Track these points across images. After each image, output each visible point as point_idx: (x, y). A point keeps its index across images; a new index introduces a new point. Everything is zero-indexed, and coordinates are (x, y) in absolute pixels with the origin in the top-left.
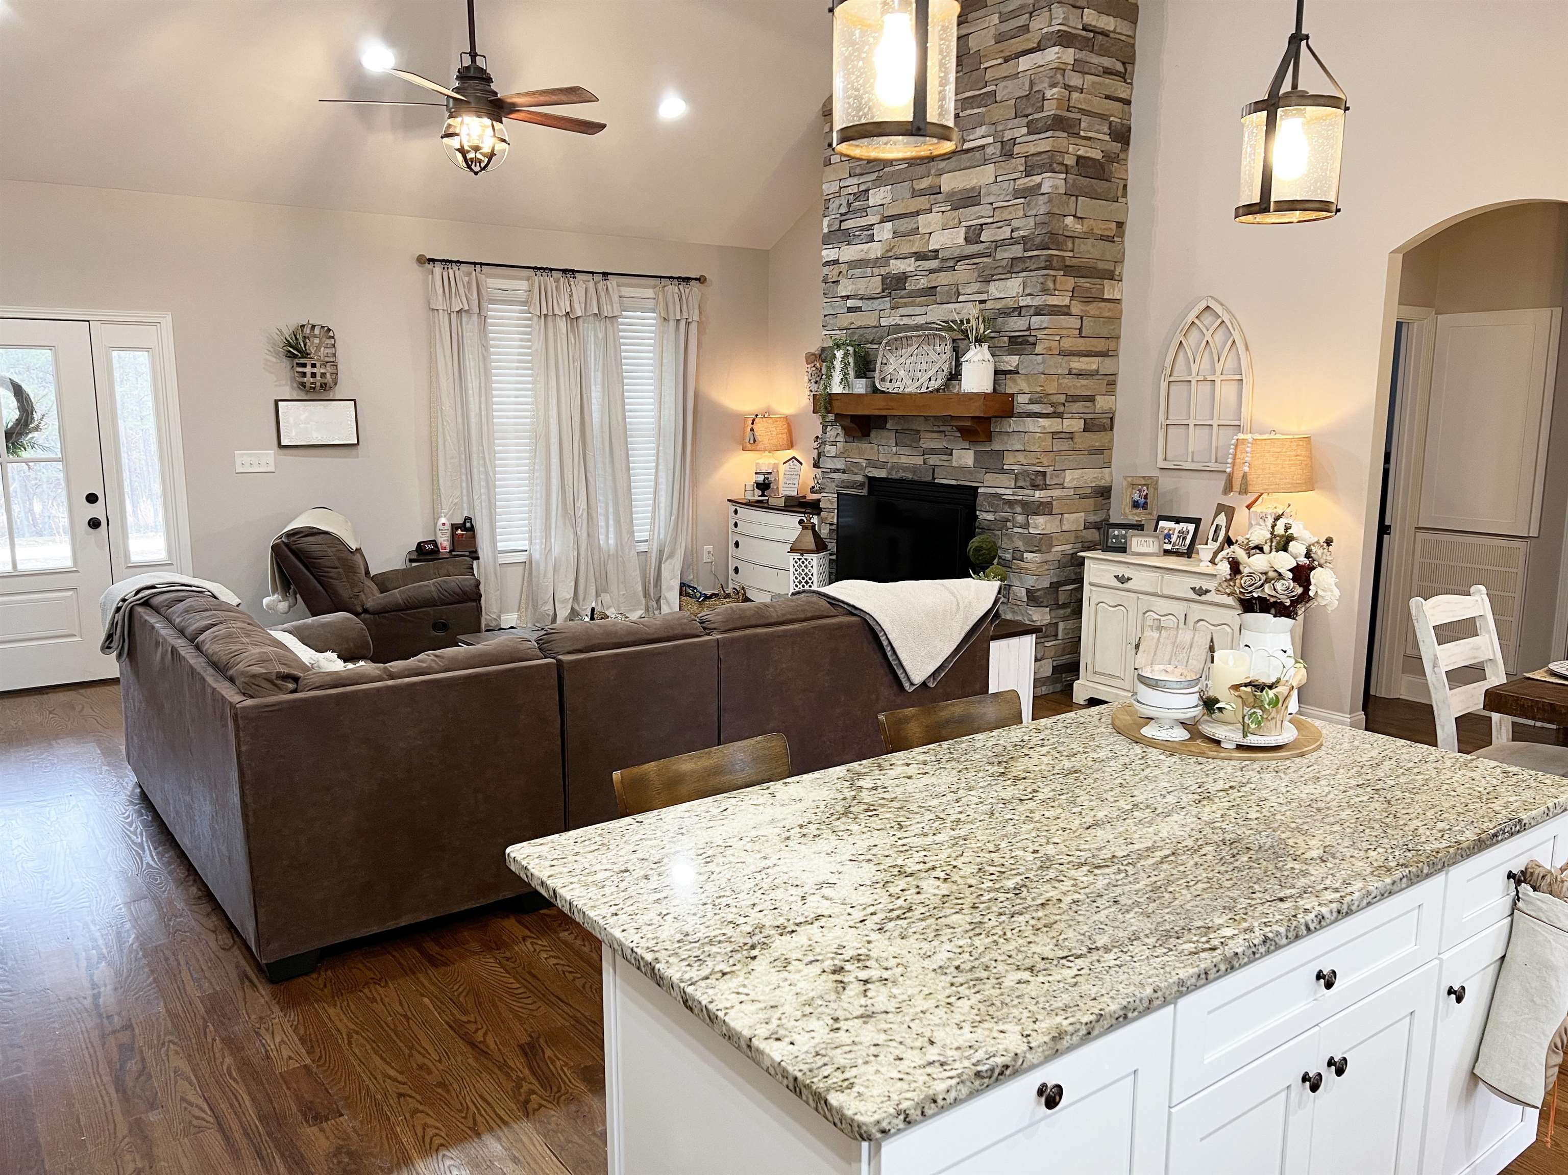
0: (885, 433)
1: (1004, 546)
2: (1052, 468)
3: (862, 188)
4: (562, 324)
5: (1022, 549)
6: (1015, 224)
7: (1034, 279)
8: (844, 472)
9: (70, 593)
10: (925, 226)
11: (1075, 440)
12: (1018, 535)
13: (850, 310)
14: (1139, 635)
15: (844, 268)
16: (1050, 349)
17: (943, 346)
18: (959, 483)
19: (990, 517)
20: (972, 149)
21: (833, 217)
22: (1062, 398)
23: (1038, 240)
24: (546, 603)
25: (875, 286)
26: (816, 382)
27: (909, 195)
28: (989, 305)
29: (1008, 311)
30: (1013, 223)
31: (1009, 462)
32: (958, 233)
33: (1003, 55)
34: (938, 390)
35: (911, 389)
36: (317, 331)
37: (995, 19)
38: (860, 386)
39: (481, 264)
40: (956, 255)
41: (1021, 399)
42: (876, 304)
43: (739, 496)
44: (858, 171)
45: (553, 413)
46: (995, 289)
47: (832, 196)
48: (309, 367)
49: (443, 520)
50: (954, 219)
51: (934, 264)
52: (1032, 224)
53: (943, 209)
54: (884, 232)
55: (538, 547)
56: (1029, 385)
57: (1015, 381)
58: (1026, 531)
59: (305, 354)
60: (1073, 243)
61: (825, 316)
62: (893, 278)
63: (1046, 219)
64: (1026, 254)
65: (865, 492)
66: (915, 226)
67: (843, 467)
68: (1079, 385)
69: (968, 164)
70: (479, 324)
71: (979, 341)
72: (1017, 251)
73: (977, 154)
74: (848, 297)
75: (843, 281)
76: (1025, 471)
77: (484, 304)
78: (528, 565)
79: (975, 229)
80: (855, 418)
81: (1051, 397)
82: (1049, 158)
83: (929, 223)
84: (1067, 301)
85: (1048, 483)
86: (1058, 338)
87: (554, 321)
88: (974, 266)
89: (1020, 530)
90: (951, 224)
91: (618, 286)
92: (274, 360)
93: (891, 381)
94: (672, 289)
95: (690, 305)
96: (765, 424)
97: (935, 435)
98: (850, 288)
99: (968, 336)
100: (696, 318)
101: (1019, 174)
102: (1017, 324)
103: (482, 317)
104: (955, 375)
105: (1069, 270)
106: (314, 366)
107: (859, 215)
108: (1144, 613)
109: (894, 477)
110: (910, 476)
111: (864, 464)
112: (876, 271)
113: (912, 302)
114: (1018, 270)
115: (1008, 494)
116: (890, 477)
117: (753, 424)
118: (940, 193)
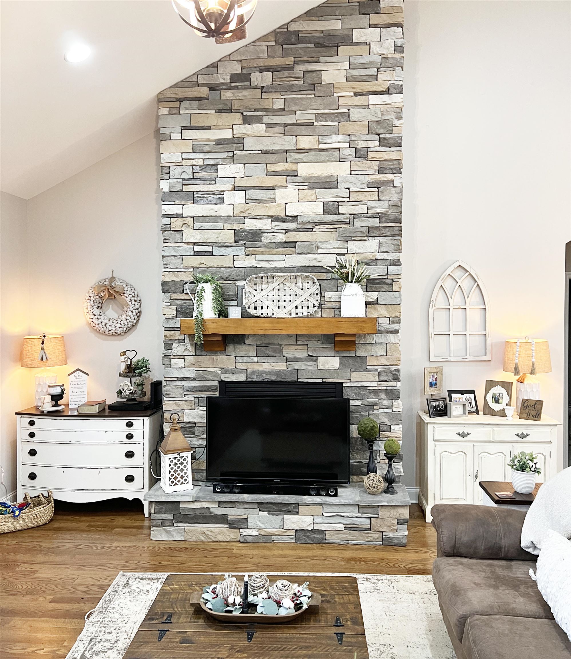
0: (244, 347)
3: (209, 162)
5: (389, 423)
6: (370, 204)
7: (389, 242)
8: (194, 379)
10: (281, 198)
12: (383, 414)
13: (197, 253)
14: (476, 469)
15: (190, 221)
18: (324, 381)
19: (358, 403)
20: (327, 149)
21: (175, 180)
23: (392, 216)
25: (229, 237)
26: (98, 308)
27: (264, 174)
28: (348, 257)
29: (368, 262)
30: (368, 203)
31: (372, 363)
32: (317, 205)
33: (354, 90)
34: (306, 316)
35: (282, 313)
37: (347, 66)
40: (315, 221)
41: (381, 321)
42: (229, 251)
44: (205, 149)
46: (353, 247)
47: (173, 164)
50: (311, 195)
51: (292, 225)
53: (300, 187)
54: (237, 198)
56: (388, 311)
57: (375, 309)
58: (390, 411)
61: (164, 257)
62: (248, 232)
63: (398, 203)
64: (381, 225)
65: (217, 394)
66: (272, 197)
67: (193, 375)
69: (326, 159)
72: (375, 222)
73: (334, 153)
74: (194, 244)
75: (189, 231)
76: (389, 369)
79: (332, 204)
83: (286, 196)
88: (333, 230)
89: (385, 410)
90: (309, 199)
93: (262, 308)
96: (53, 343)
97: (299, 347)
98: (198, 237)
101: (373, 172)
102: (376, 271)
104: (321, 304)
107: (208, 182)
108: (479, 455)
109: (254, 379)
110: (273, 378)
111: (220, 372)
112: (229, 226)
113: (269, 251)
114: (374, 235)
115: (373, 386)
116: (249, 380)
117: (43, 343)
118: (297, 176)
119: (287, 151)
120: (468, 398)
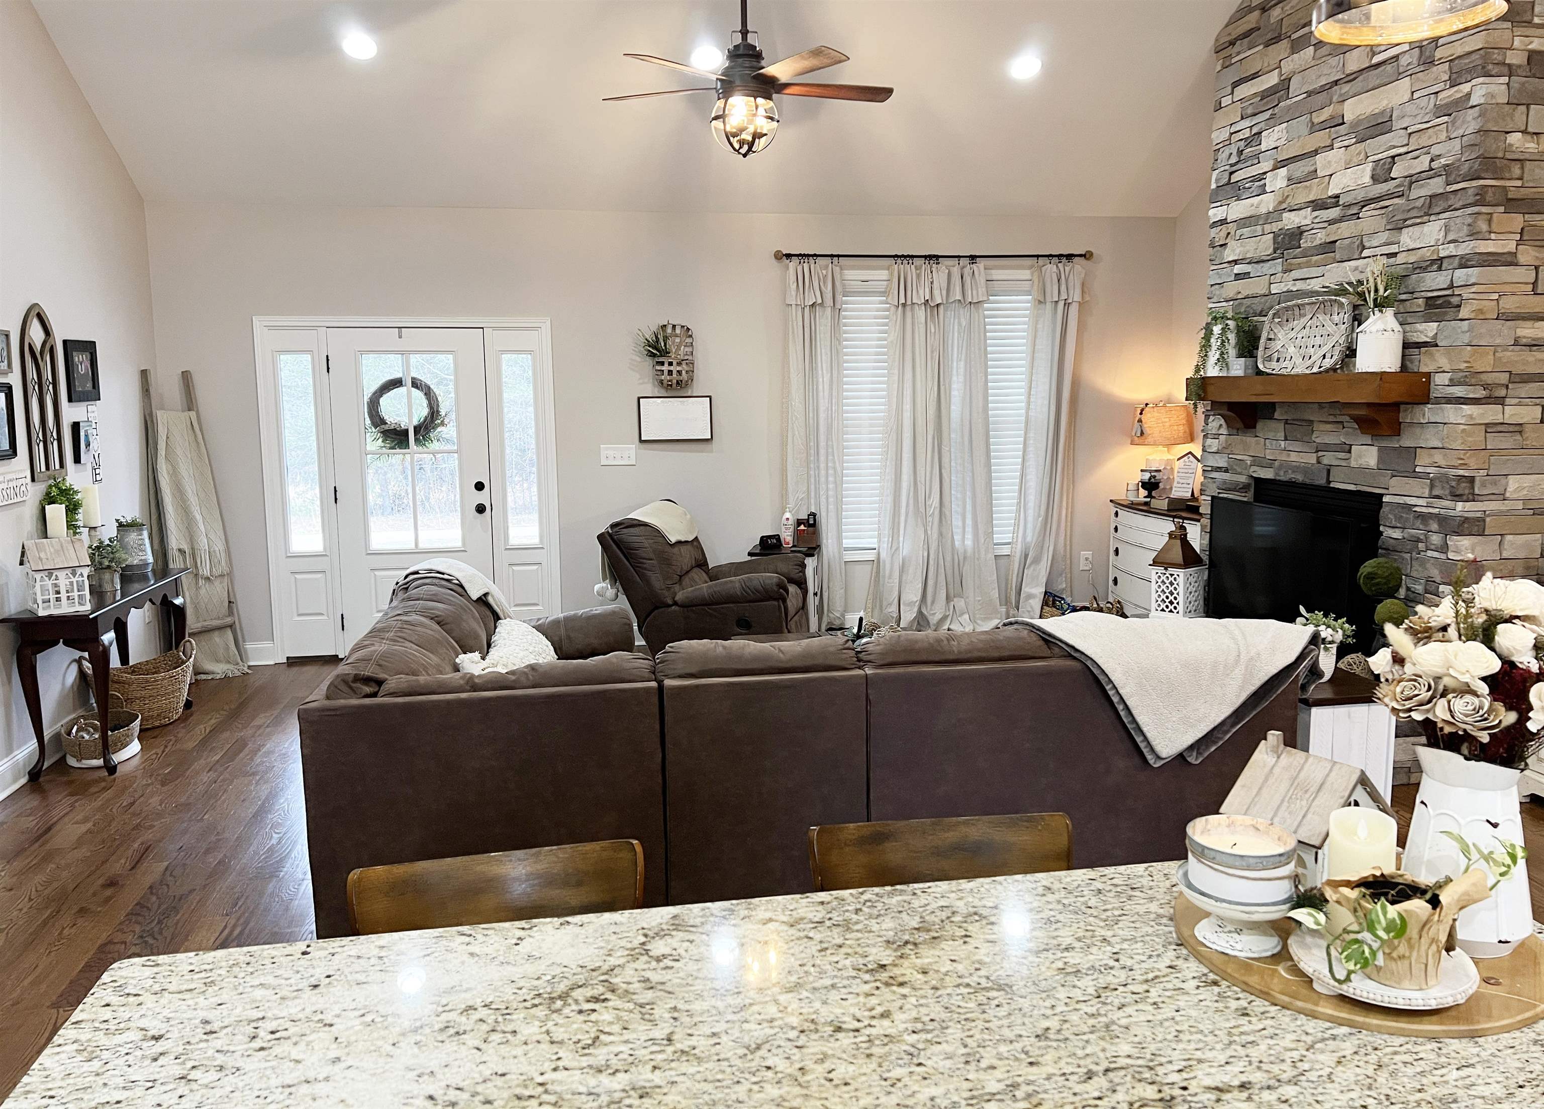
0: (1271, 424)
1: (1414, 574)
2: (1484, 472)
3: (1255, 130)
4: (921, 313)
5: (1438, 580)
6: (1435, 150)
7: (1458, 221)
8: (1226, 471)
10: (1324, 167)
11: (1525, 436)
12: (1432, 561)
13: (1238, 277)
15: (1232, 228)
16: (1481, 311)
17: (1342, 315)
18: (1359, 488)
19: (1397, 534)
20: (1384, 63)
21: (1222, 169)
22: (1504, 378)
23: (1465, 168)
24: (890, 604)
25: (1265, 245)
27: (1306, 132)
28: (1400, 259)
29: (1424, 264)
30: (1432, 151)
31: (1423, 462)
32: (1363, 171)
34: (1333, 369)
35: (1301, 368)
36: (678, 331)
38: (1238, 367)
39: (839, 256)
40: (1360, 198)
41: (1440, 379)
42: (1266, 268)
43: (1121, 496)
44: (1250, 111)
45: (908, 407)
46: (1408, 239)
47: (1221, 145)
48: (666, 365)
49: (788, 515)
50: (1359, 154)
51: (1334, 213)
52: (1458, 147)
53: (1346, 143)
54: (1277, 181)
55: (885, 545)
56: (1451, 361)
57: (1432, 356)
58: (1443, 556)
59: (665, 353)
60: (1522, 168)
61: (1212, 285)
62: (1285, 235)
63: (1477, 139)
64: (1449, 189)
65: (1248, 497)
66: (1312, 168)
67: (1226, 465)
68: (1531, 359)
69: (1378, 82)
70: (833, 317)
71: (1380, 305)
72: (1437, 185)
73: (1388, 68)
74: (1236, 262)
75: (1232, 243)
76: (1444, 475)
77: (839, 297)
78: (877, 563)
79: (1384, 164)
80: (1233, 407)
81: (1484, 377)
82: (1482, 57)
83: (1329, 162)
84: (1511, 246)
85: (1477, 491)
86: (1496, 296)
87: (912, 310)
88: (1383, 211)
89: (1436, 554)
90: (1355, 161)
91: (985, 269)
92: (638, 359)
93: (1278, 360)
94: (1051, 268)
95: (1071, 284)
96: (1156, 414)
97: (1329, 427)
98: (1238, 251)
99: (1365, 300)
100: (1077, 297)
101: (1442, 86)
102: (1435, 281)
103: (837, 310)
104: (1351, 352)
105: (1512, 204)
106: (670, 364)
107: (1250, 163)
109: (1282, 478)
110: (1300, 478)
111: (1249, 462)
112: (1268, 228)
113: (1307, 262)
114: (1437, 210)
115: (1421, 504)
116: (1278, 478)
117: (1141, 414)
118: (1343, 123)
119: (1336, 83)
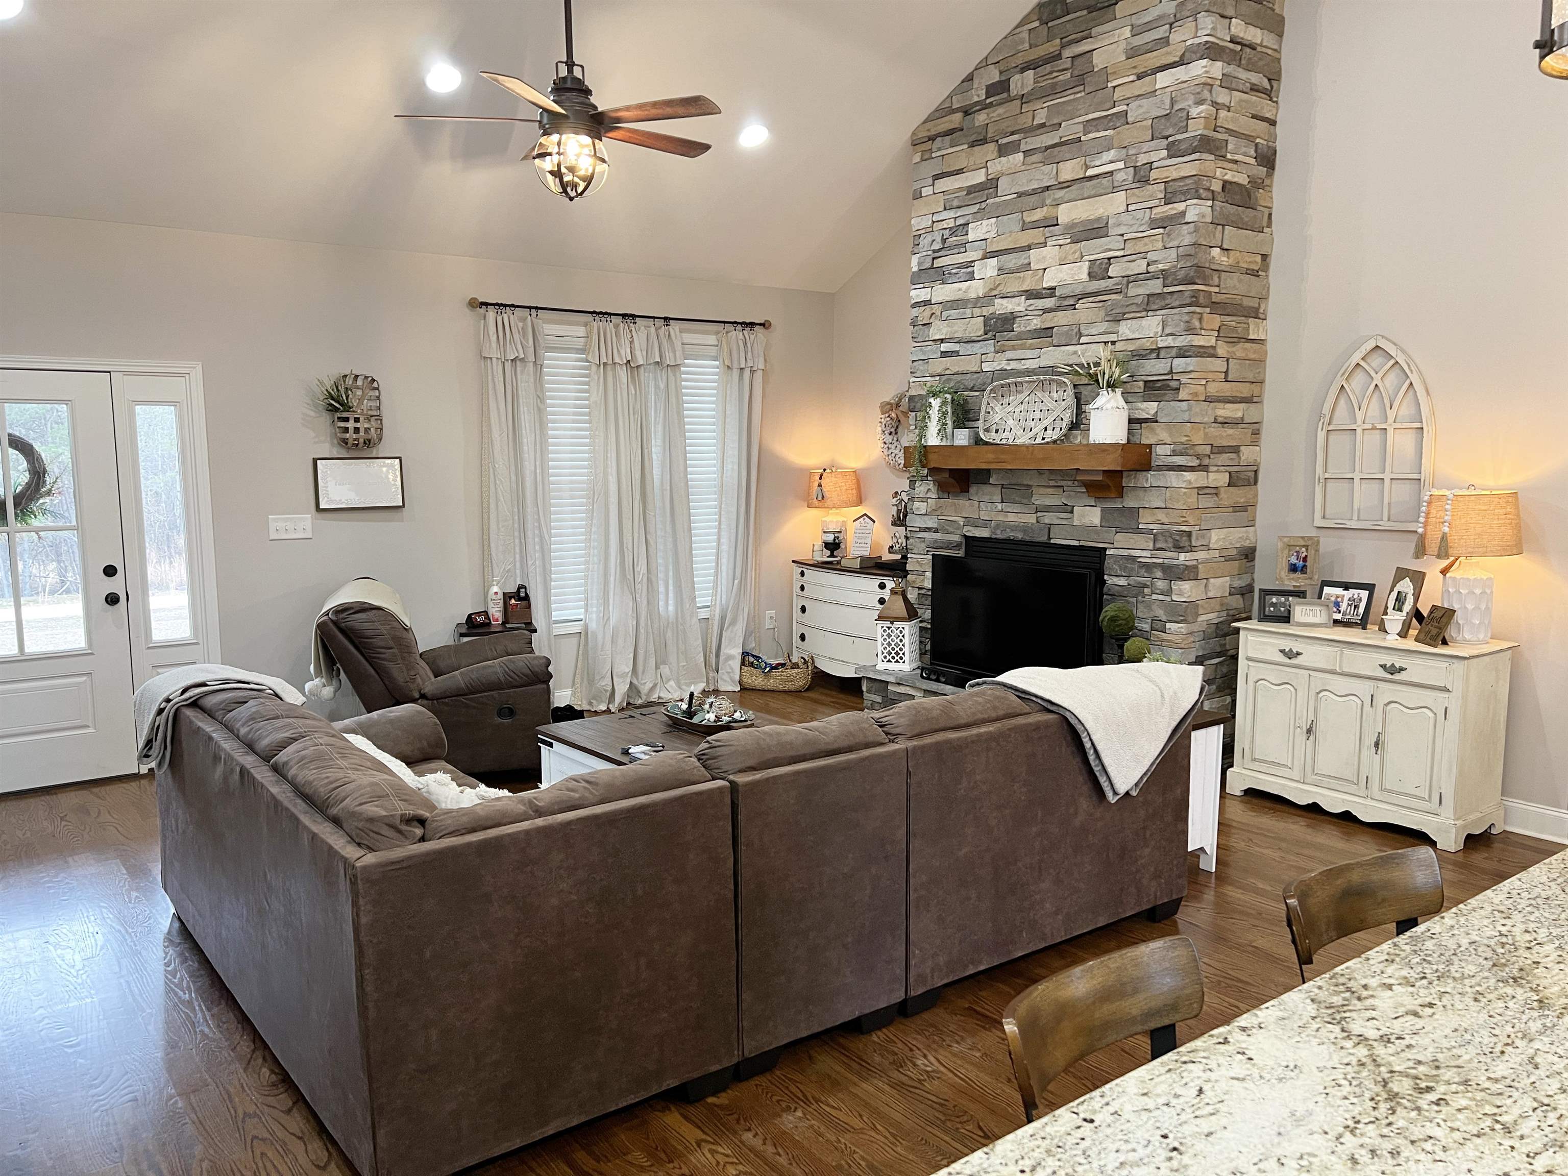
0: (986, 488)
1: (1140, 615)
2: (1197, 528)
3: (960, 221)
4: (623, 373)
5: (1164, 618)
6: (1151, 256)
7: (1176, 317)
8: (936, 531)
9: (84, 678)
10: (1038, 261)
11: (1221, 496)
12: (1158, 603)
13: (944, 354)
14: (1311, 717)
15: (937, 309)
16: (1196, 394)
17: (1061, 393)
18: (1082, 543)
19: (1122, 582)
20: (1097, 176)
21: (925, 254)
22: (1208, 449)
23: (1181, 274)
24: (603, 677)
25: (976, 327)
26: (890, 434)
27: (1019, 228)
28: (1119, 346)
29: (1144, 353)
30: (1149, 255)
31: (1146, 521)
32: (1080, 267)
33: (1135, 71)
34: (1055, 442)
35: (1023, 439)
36: (360, 382)
37: (1127, 32)
38: (962, 438)
39: (537, 308)
40: (1077, 292)
41: (1160, 450)
42: (977, 348)
43: (805, 555)
44: (955, 203)
45: (613, 470)
46: (1126, 329)
47: (923, 231)
48: (352, 421)
49: (495, 589)
50: (1074, 252)
51: (1049, 303)
52: (1174, 256)
53: (1061, 242)
54: (988, 269)
55: (594, 616)
56: (1171, 435)
57: (1152, 430)
58: (1168, 599)
59: (347, 408)
60: (1219, 277)
61: (913, 361)
62: (998, 319)
63: (1192, 251)
64: (1166, 290)
65: (961, 553)
66: (1026, 261)
67: (935, 526)
68: (1224, 434)
69: (1093, 192)
70: (535, 373)
71: (1111, 386)
72: (1155, 286)
73: (1105, 181)
74: (942, 341)
75: (936, 323)
76: (1168, 531)
77: (541, 352)
78: (583, 636)
79: (1101, 264)
80: (953, 472)
81: (1197, 448)
82: (1195, 183)
83: (1044, 258)
84: (1212, 342)
85: (1194, 544)
86: (1204, 382)
87: (614, 370)
88: (1101, 304)
89: (1161, 597)
90: (1071, 258)
91: (681, 332)
92: (312, 414)
93: (997, 431)
94: (737, 335)
95: (756, 352)
96: (834, 479)
97: (1050, 491)
98: (944, 331)
99: (1097, 381)
100: (761, 366)
101: (1157, 202)
102: (1155, 368)
103: (538, 365)
104: (1078, 423)
105: (1216, 307)
106: (357, 420)
107: (956, 251)
108: (1318, 693)
109: (1000, 536)
110: (1019, 536)
111: (962, 523)
112: (977, 311)
113: (1022, 345)
114: (1156, 307)
115: (1145, 556)
116: (994, 536)
117: (821, 478)
118: (1058, 225)
119: (1047, 188)
120: (1356, 596)
